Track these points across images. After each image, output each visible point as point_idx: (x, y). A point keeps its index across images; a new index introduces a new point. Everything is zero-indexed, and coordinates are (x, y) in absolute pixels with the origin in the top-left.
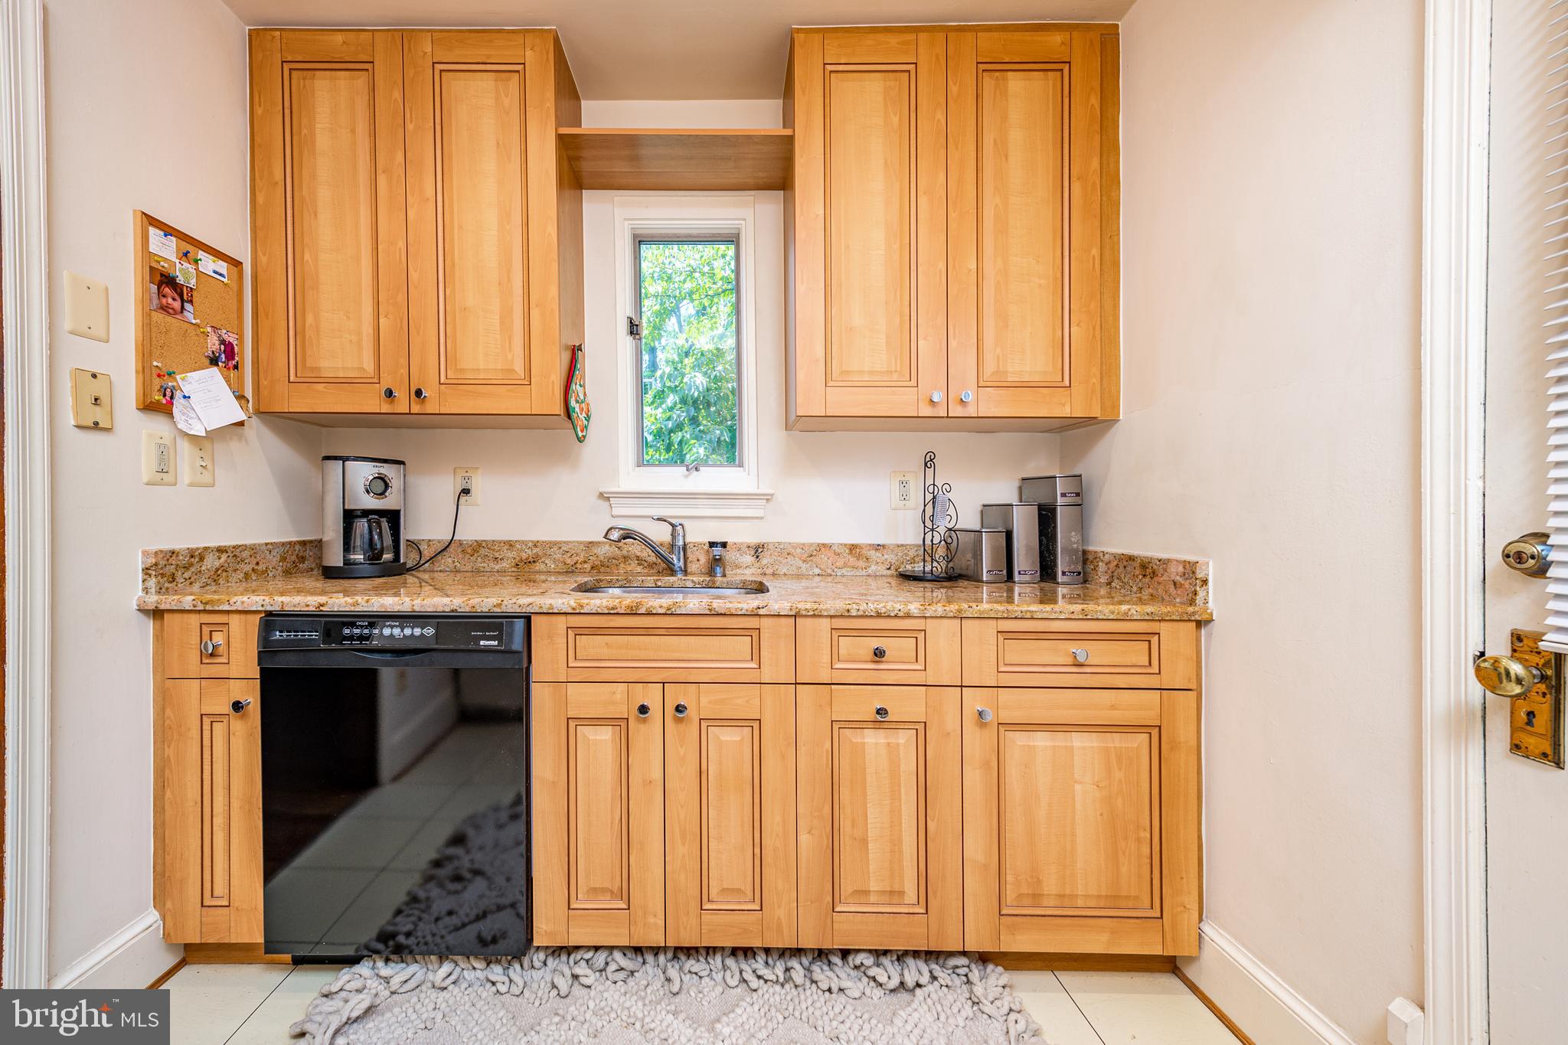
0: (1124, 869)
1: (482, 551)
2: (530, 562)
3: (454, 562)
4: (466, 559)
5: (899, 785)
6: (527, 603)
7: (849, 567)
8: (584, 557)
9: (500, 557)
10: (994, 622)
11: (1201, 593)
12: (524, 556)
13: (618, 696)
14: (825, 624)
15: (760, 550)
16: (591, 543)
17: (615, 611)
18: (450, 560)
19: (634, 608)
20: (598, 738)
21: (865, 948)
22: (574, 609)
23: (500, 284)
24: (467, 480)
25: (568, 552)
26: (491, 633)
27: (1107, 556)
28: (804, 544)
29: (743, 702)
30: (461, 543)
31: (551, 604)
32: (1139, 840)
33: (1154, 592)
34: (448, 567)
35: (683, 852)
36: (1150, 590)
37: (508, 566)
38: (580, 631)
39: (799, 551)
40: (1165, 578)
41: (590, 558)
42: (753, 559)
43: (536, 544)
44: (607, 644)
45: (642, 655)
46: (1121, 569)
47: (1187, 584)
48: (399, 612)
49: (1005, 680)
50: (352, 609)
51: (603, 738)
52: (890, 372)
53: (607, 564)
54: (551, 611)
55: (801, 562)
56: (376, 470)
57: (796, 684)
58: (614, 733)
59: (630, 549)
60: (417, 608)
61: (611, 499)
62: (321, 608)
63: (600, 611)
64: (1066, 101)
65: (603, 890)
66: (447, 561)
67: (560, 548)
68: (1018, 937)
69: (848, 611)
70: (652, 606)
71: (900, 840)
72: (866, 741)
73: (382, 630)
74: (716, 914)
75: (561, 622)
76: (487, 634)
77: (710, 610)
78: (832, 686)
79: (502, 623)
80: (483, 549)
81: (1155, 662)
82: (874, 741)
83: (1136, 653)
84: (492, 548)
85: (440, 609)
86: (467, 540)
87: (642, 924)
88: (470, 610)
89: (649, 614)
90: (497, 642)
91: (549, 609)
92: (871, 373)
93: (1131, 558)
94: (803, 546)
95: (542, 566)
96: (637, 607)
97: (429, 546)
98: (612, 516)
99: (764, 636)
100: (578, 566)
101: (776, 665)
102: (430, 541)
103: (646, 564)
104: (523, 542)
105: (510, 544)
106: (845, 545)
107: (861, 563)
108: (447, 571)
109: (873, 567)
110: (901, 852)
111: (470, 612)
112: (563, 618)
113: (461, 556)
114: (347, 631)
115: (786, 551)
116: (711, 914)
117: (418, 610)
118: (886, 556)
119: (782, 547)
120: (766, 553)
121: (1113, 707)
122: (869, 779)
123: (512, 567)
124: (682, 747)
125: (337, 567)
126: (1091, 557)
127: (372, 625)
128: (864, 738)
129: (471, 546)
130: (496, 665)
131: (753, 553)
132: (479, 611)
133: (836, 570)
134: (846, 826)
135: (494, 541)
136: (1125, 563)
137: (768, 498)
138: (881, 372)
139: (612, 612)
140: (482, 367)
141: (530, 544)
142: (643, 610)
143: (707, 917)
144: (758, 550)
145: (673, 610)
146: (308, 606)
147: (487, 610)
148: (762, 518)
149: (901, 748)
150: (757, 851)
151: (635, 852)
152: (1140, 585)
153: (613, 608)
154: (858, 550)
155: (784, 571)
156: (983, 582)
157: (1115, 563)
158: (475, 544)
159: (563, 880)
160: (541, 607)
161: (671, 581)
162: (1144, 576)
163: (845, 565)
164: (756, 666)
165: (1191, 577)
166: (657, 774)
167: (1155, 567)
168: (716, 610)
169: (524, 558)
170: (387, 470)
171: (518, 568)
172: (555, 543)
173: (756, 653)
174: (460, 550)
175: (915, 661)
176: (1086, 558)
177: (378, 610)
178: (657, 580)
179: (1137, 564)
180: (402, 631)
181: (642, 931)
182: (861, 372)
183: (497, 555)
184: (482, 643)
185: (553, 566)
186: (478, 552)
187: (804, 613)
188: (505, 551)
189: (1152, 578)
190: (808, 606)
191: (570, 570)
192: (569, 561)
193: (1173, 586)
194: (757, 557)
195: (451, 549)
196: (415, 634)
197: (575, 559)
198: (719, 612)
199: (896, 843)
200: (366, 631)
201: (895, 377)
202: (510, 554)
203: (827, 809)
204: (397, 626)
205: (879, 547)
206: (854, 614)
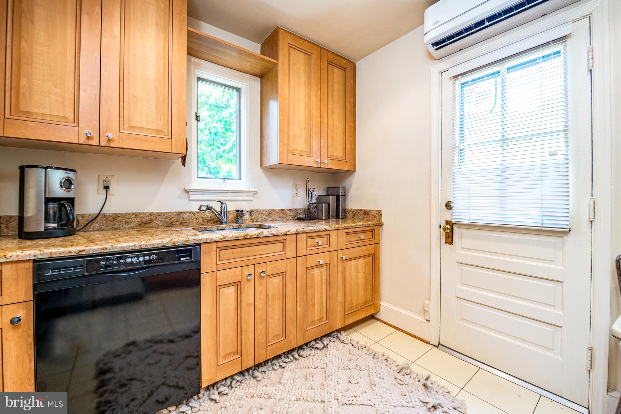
0: (368, 293)
1: (119, 219)
2: (147, 223)
3: (100, 225)
4: (108, 224)
5: (323, 284)
6: (200, 239)
7: (281, 217)
8: (177, 219)
9: (130, 221)
10: (344, 230)
11: (381, 218)
12: (144, 220)
13: (237, 273)
14: (305, 235)
15: (252, 213)
16: (180, 212)
17: (238, 238)
18: (97, 225)
19: (245, 237)
20: (229, 292)
21: (312, 340)
22: (221, 239)
23: (156, 88)
24: (107, 182)
25: (168, 217)
26: (186, 254)
27: (352, 210)
28: (267, 210)
29: (280, 266)
30: (105, 215)
31: (211, 238)
32: (370, 285)
33: (368, 219)
34: (96, 228)
35: (261, 327)
36: (367, 218)
37: (134, 226)
38: (221, 249)
39: (265, 212)
40: (371, 215)
41: (180, 219)
42: (249, 216)
43: (151, 214)
44: (232, 252)
45: (246, 255)
46: (358, 213)
47: (378, 216)
48: (132, 250)
49: (348, 246)
50: (102, 251)
51: (231, 291)
52: (305, 151)
53: (188, 221)
54: (211, 241)
55: (266, 216)
56: (67, 175)
57: (297, 257)
58: (235, 288)
59: (199, 214)
60: (143, 247)
61: (189, 193)
62: (81, 253)
63: (232, 239)
64: (346, 80)
65: (230, 353)
66: (96, 225)
67: (164, 215)
68: (348, 320)
69: (312, 230)
70: (252, 235)
71: (323, 302)
72: (315, 272)
73: (125, 260)
74: (272, 346)
75: (214, 246)
76: (184, 254)
77: (272, 234)
78: (307, 256)
79: (191, 249)
80: (119, 218)
81: (374, 237)
82: (317, 272)
83: (369, 235)
84: (125, 217)
85: (157, 246)
86: (109, 214)
87: (246, 360)
88: (173, 245)
89: (251, 238)
90: (189, 258)
91: (211, 240)
92: (300, 151)
93: (361, 210)
94: (266, 211)
95: (154, 225)
96: (246, 236)
97: (83, 217)
98: (190, 200)
99: (288, 242)
100: (174, 223)
101: (291, 252)
102: (83, 215)
103: (206, 221)
104: (143, 213)
105: (136, 215)
106: (280, 209)
107: (285, 216)
108: (95, 231)
109: (288, 217)
110: (323, 305)
111: (173, 246)
112: (215, 244)
113: (104, 222)
114: (103, 263)
115: (261, 213)
116: (270, 346)
117: (144, 248)
118: (292, 213)
119: (259, 211)
120: (254, 214)
121: (367, 250)
122: (315, 284)
123: (137, 226)
124: (260, 287)
125: (41, 232)
126: (347, 211)
127: (119, 258)
128: (314, 271)
129: (112, 216)
130: (188, 269)
131: (249, 214)
132: (177, 244)
133: (277, 219)
134: (309, 302)
135: (126, 213)
136: (359, 212)
137: (255, 193)
138: (303, 151)
139: (237, 239)
140: (144, 127)
141: (148, 214)
142: (248, 237)
143: (269, 348)
144: (251, 212)
145: (259, 235)
146: (71, 252)
147: (181, 244)
148: (252, 200)
149: (323, 272)
150: (284, 318)
151: (243, 333)
152: (364, 217)
153: (237, 237)
154: (284, 211)
155: (260, 220)
156: (340, 218)
157: (356, 212)
158: (115, 215)
159: (215, 355)
160: (207, 240)
161: (224, 227)
162: (365, 215)
163: (280, 217)
164: (284, 253)
165: (379, 213)
166: (252, 301)
167: (368, 212)
168: (274, 234)
169: (144, 221)
170: (71, 175)
171: (141, 226)
172: (162, 213)
173: (284, 248)
174: (104, 219)
175: (326, 244)
176: (345, 210)
177: (119, 250)
178: (218, 227)
179: (362, 212)
180: (138, 259)
181: (246, 364)
182: (298, 150)
183: (128, 220)
184: (182, 259)
185: (160, 224)
186: (116, 219)
187: (300, 232)
188: (133, 218)
189: (367, 215)
190: (301, 230)
191: (169, 226)
192: (169, 221)
193: (374, 217)
194: (251, 215)
195: (99, 218)
196: (146, 259)
197: (172, 220)
198: (275, 235)
199: (322, 302)
200: (116, 262)
201: (307, 153)
202: (136, 220)
203: (305, 298)
204: (134, 257)
205: (290, 210)
206: (313, 231)
